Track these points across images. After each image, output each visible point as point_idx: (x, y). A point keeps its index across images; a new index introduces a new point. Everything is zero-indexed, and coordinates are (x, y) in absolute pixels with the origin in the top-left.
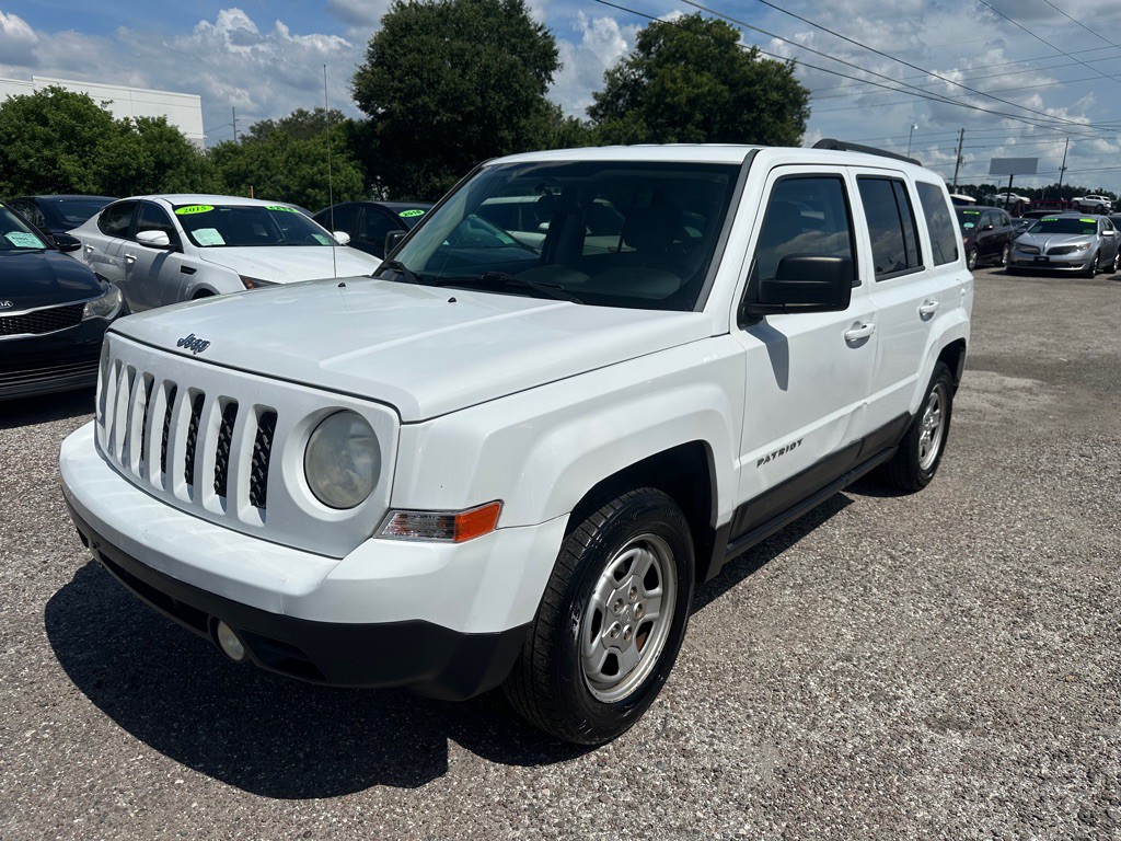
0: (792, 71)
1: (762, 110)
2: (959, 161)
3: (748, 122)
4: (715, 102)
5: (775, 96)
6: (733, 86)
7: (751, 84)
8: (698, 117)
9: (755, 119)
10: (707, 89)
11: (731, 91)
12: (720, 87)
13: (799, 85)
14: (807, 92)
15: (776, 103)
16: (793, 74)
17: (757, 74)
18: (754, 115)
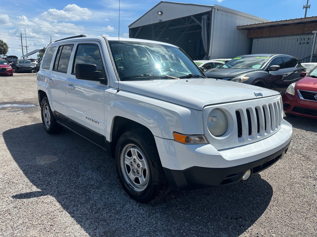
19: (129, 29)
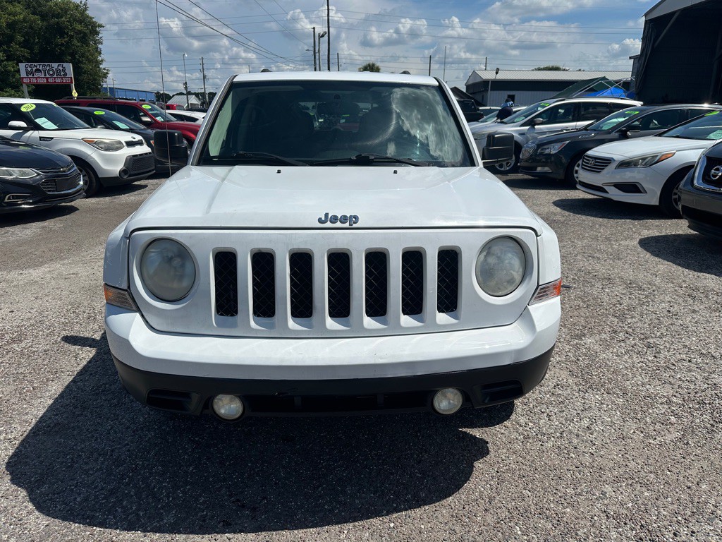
0: (86, 9)
1: (72, 37)
2: (204, 77)
3: (62, 44)
4: (31, 27)
5: (79, 27)
6: (43, 17)
7: (58, 16)
8: (19, 38)
9: (67, 43)
10: (22, 17)
11: (43, 20)
12: (32, 17)
13: (94, 20)
14: (101, 26)
15: (80, 32)
16: (87, 12)
17: (61, 9)
18: (66, 39)
19: (646, 21)
